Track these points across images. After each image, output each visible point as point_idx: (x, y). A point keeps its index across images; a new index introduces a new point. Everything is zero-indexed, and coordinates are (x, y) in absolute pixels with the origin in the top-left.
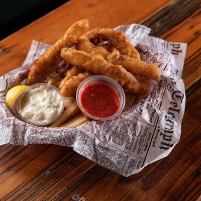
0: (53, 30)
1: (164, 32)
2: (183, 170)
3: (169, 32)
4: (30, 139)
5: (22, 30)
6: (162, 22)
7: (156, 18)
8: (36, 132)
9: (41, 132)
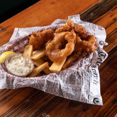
0: (31, 17)
1: (95, 19)
2: (106, 99)
3: (98, 19)
4: (16, 85)
5: (12, 17)
6: (94, 13)
7: (91, 10)
8: (20, 81)
9: (23, 81)
